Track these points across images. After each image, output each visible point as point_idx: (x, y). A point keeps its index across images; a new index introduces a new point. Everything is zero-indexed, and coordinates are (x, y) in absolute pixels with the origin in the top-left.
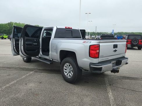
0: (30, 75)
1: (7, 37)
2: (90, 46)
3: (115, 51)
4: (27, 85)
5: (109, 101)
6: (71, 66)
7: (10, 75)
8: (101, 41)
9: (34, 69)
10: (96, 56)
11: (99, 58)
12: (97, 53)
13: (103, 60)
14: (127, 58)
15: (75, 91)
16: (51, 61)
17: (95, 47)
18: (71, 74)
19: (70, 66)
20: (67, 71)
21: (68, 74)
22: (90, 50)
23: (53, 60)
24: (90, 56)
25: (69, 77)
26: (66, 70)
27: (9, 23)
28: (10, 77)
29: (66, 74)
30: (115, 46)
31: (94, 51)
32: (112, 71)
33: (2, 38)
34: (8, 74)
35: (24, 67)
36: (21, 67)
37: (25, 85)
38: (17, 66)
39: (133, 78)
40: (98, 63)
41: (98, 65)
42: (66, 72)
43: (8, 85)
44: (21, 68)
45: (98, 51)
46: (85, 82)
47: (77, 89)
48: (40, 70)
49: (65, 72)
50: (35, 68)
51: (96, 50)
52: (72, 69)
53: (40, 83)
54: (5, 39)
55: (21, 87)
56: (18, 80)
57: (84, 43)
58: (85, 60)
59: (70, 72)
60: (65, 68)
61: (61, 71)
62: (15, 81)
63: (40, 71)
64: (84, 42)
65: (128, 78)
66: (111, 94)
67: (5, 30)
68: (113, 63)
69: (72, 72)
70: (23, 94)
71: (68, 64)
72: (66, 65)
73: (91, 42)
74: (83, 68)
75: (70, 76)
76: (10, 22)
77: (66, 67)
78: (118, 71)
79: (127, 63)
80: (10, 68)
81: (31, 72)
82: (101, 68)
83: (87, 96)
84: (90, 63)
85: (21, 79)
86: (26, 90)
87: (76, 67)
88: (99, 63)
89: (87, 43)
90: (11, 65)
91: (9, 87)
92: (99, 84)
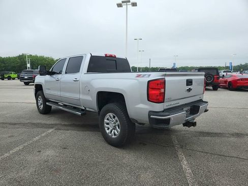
0: (47, 136)
1: (16, 76)
2: (149, 82)
3: (189, 90)
4: (41, 153)
5: (185, 177)
6: (116, 118)
7: (13, 136)
8: (167, 73)
9: (56, 125)
10: (160, 99)
11: (163, 102)
12: (161, 93)
13: (171, 106)
14: (207, 102)
15: (124, 161)
16: (82, 110)
17: (158, 84)
18: (117, 131)
19: (114, 117)
20: (111, 126)
21: (111, 131)
22: (150, 89)
23: (85, 108)
24: (148, 100)
25: (113, 137)
26: (108, 124)
27: (20, 56)
28: (13, 140)
29: (107, 131)
30: (189, 82)
31: (156, 91)
32: (185, 125)
33: (9, 78)
34: (10, 135)
35: (38, 121)
36: (35, 122)
37: (38, 153)
38: (27, 120)
39: (216, 134)
40: (163, 111)
41: (162, 114)
42: (108, 129)
43: (6, 155)
44: (34, 124)
45: (162, 90)
46: (140, 143)
47: (127, 157)
48: (65, 125)
49: (106, 129)
50: (58, 122)
51: (159, 89)
52: (118, 122)
53: (64, 148)
54: (14, 79)
55: (30, 158)
56: (26, 144)
57: (137, 78)
58: (141, 106)
59: (114, 129)
60: (106, 121)
61: (100, 126)
62: (21, 147)
63: (66, 128)
64: (138, 76)
65: (208, 134)
66: (185, 163)
67: (14, 67)
68: (186, 111)
69: (119, 128)
70: (32, 170)
71: (111, 114)
72: (107, 116)
73: (149, 75)
74: (137, 121)
75: (115, 135)
76: (21, 54)
77: (108, 120)
78: (194, 124)
79: (206, 111)
80: (15, 124)
81: (51, 130)
82: (169, 119)
83: (146, 169)
84: (150, 112)
85: (31, 142)
86: (37, 163)
87: (125, 119)
88: (165, 111)
89: (143, 77)
90: (17, 120)
91: (9, 158)
92: (164, 146)
